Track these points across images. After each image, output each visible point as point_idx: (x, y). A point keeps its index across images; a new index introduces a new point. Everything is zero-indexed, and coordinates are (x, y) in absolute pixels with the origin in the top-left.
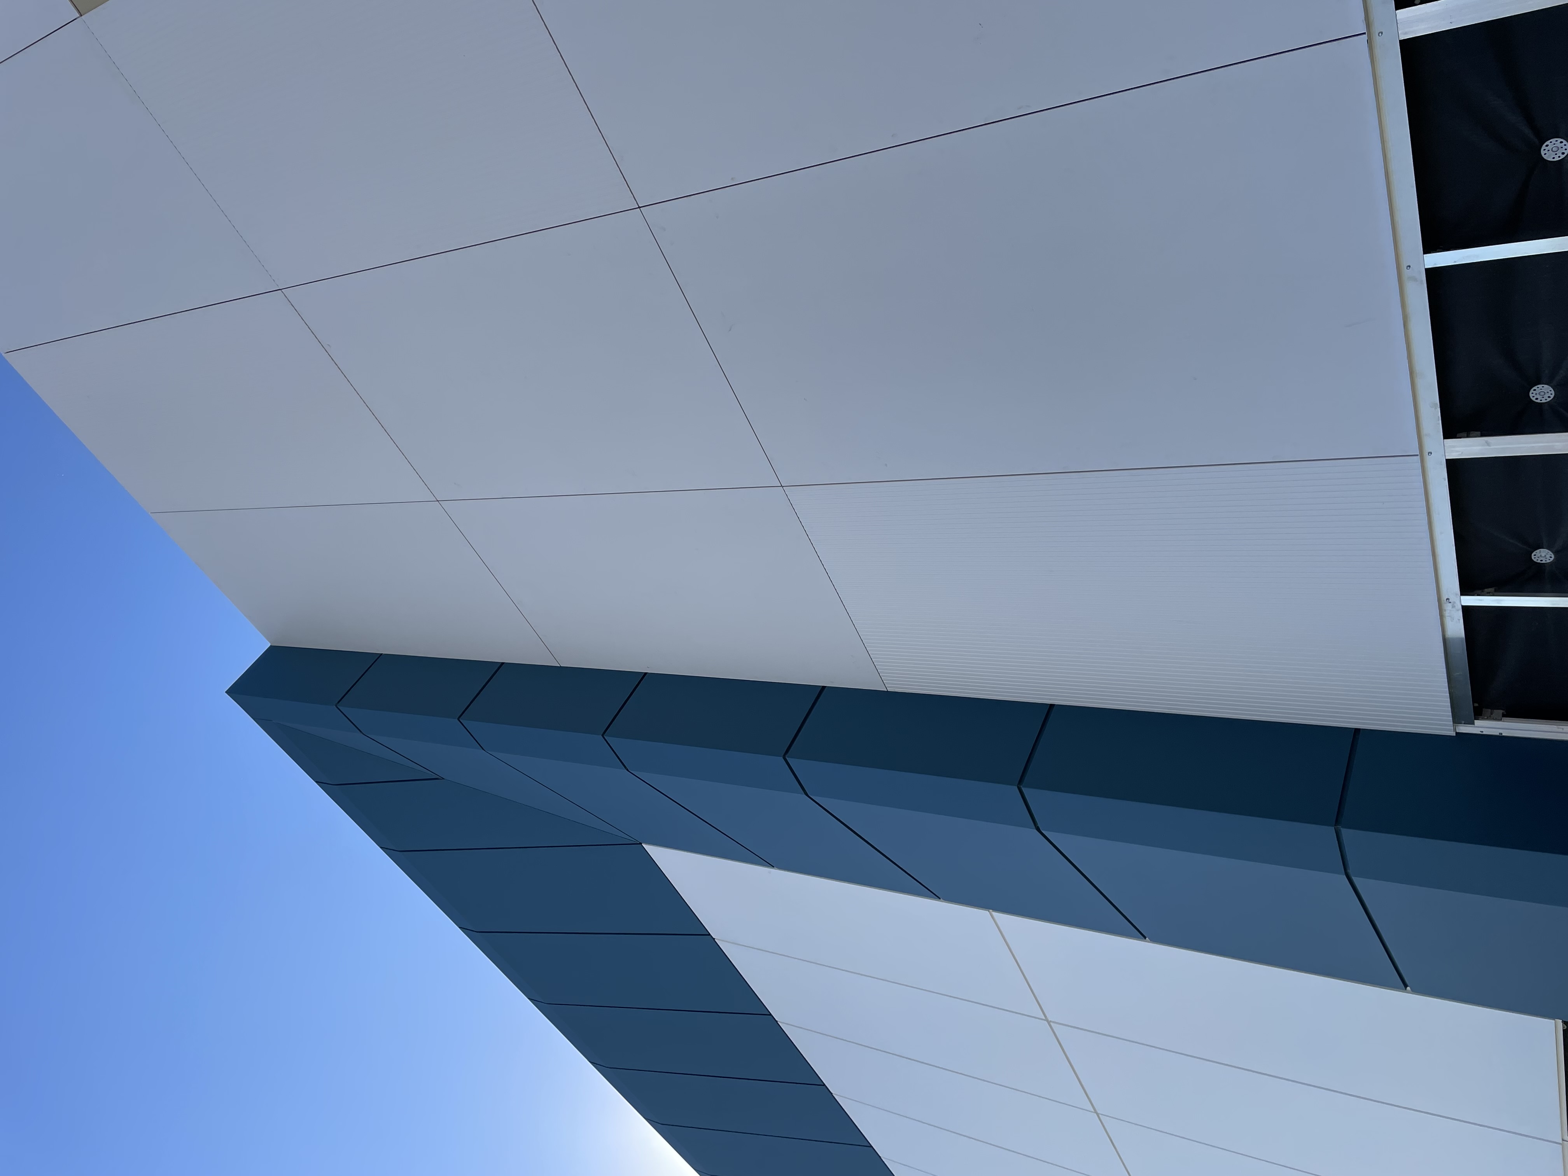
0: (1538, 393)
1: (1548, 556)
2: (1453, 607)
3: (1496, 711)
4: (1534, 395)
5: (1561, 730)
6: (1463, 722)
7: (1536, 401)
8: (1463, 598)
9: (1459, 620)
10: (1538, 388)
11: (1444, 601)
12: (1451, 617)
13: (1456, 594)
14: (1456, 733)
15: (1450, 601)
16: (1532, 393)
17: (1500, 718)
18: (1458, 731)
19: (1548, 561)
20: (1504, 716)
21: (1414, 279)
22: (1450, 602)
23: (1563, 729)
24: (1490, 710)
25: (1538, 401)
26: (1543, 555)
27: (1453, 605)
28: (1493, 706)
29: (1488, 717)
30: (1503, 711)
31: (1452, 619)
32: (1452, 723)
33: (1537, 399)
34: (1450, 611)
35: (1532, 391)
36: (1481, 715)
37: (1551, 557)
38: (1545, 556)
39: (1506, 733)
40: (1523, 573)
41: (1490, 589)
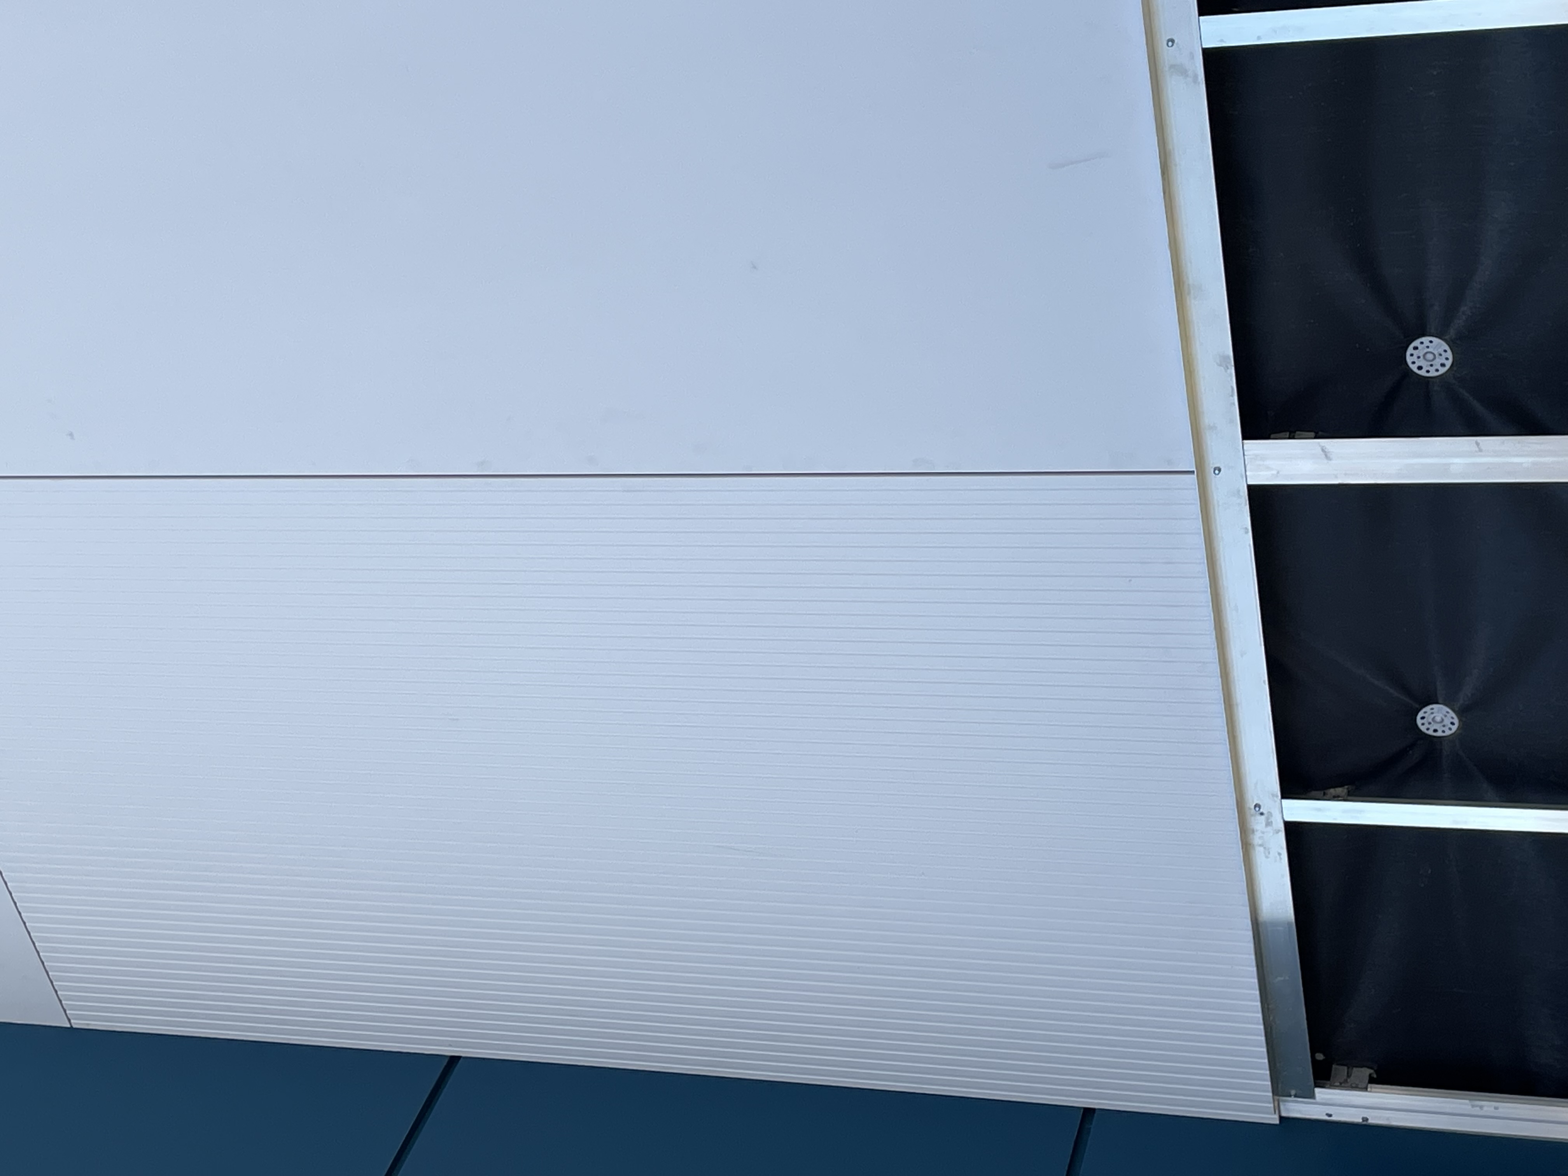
0: (1421, 355)
1: (1447, 722)
2: (1269, 824)
3: (1356, 1071)
4: (1414, 358)
5: (1476, 1111)
6: (1293, 1092)
7: (1419, 372)
8: (1287, 803)
9: (1280, 853)
10: (1422, 343)
11: (1250, 809)
12: (1265, 848)
13: (1273, 795)
14: (1281, 1118)
15: (1261, 810)
16: (1412, 355)
17: (1364, 1086)
18: (1284, 1114)
19: (1448, 733)
20: (1372, 1081)
21: (1182, 71)
22: (1262, 814)
23: (1481, 1107)
24: (1346, 1068)
25: (1422, 373)
26: (1438, 719)
27: (1268, 819)
28: (1351, 1060)
29: (1341, 1084)
30: (1372, 1071)
31: (1267, 851)
32: (1271, 1094)
33: (1420, 368)
34: (1263, 833)
35: (1410, 350)
36: (1328, 1079)
37: (1453, 724)
38: (1442, 720)
39: (1377, 1118)
40: (1402, 754)
41: (1339, 791)
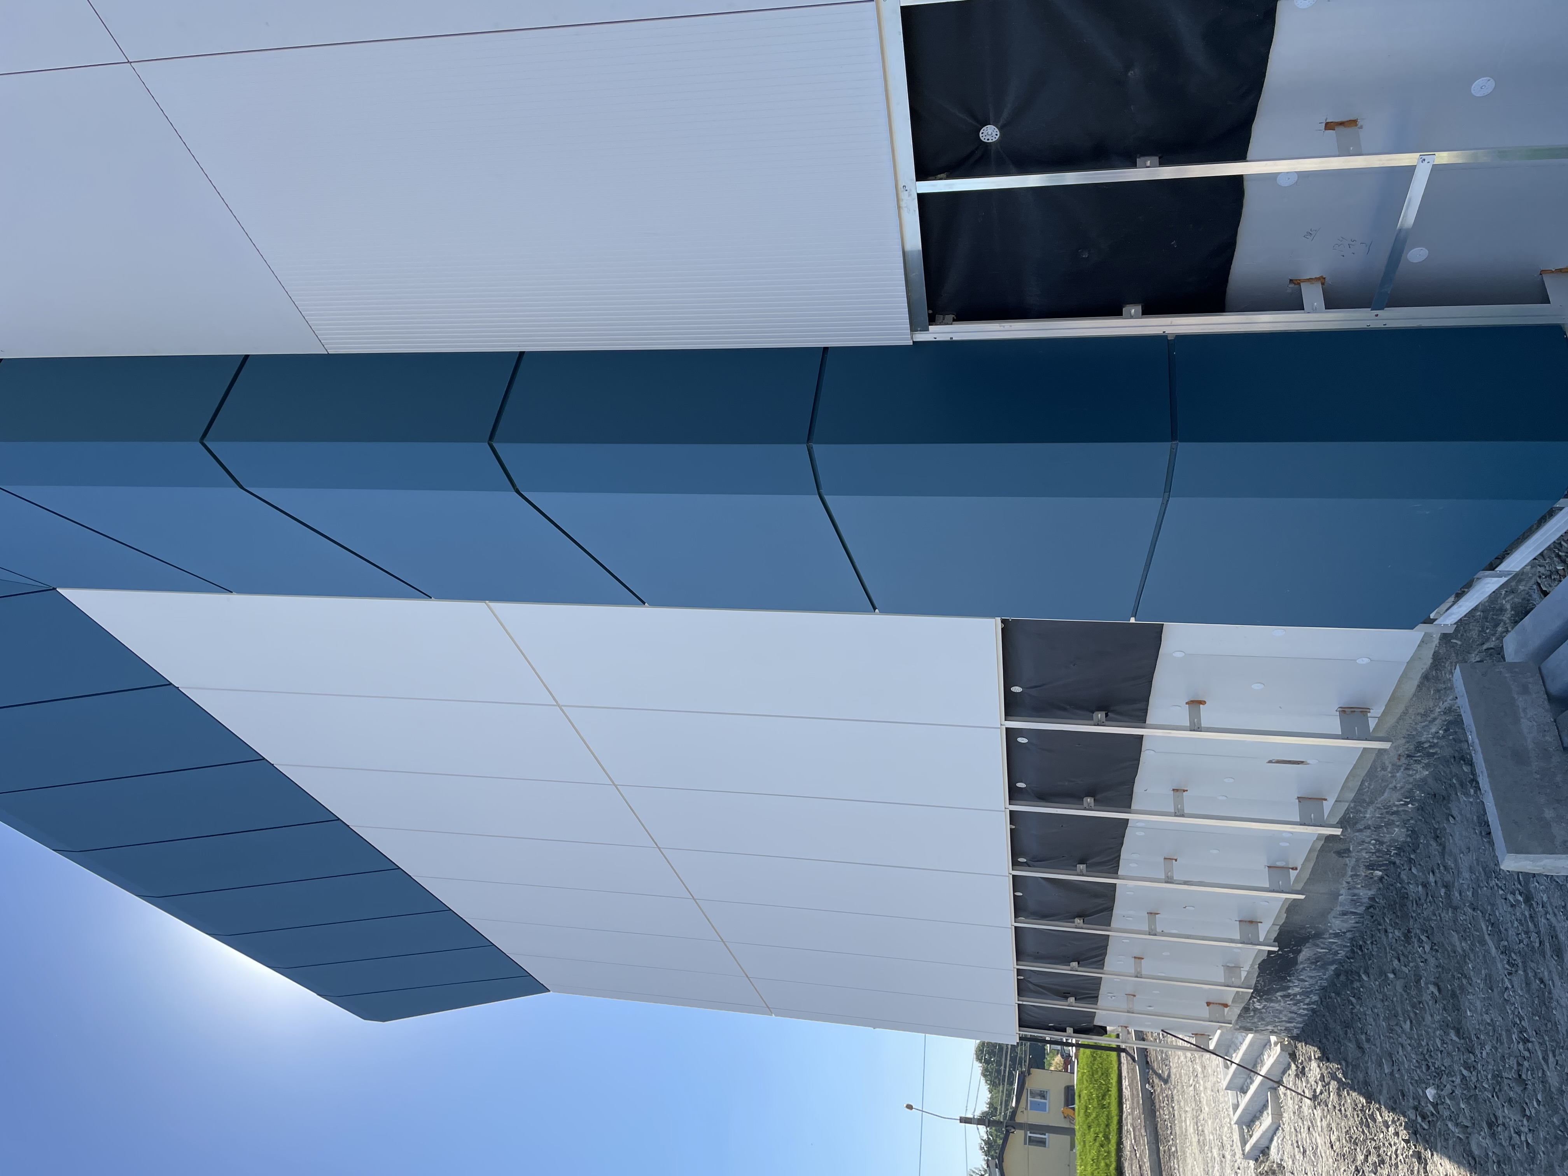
1: (994, 134)
2: (910, 195)
3: (947, 317)
5: (1002, 328)
6: (919, 329)
8: (918, 184)
9: (915, 211)
11: (900, 189)
13: (912, 181)
14: (914, 342)
15: (906, 189)
17: (951, 323)
18: (915, 340)
19: (994, 140)
20: (954, 320)
22: (906, 191)
23: (1004, 326)
24: (942, 315)
26: (990, 133)
27: (909, 193)
28: (944, 311)
29: (940, 323)
30: (954, 316)
31: (909, 209)
32: (909, 331)
34: (906, 201)
36: (935, 321)
37: (997, 135)
38: (992, 134)
39: (956, 338)
40: (972, 153)
41: (942, 175)
